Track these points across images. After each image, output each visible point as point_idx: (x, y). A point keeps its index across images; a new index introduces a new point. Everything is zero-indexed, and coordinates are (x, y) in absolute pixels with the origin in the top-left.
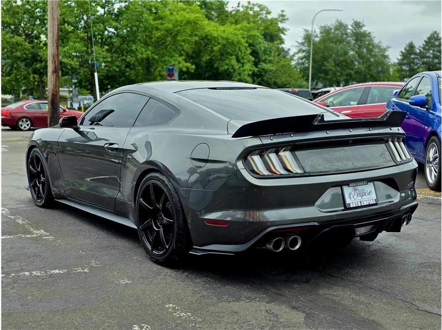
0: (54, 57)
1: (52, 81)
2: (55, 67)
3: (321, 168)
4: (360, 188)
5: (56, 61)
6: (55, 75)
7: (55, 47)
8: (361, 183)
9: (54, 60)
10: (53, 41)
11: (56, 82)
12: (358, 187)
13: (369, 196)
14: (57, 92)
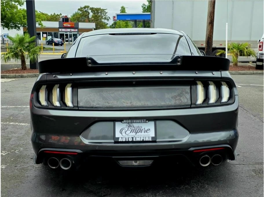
0: (211, 13)
1: (208, 29)
2: (211, 20)
3: (95, 104)
4: (136, 125)
5: (212, 16)
6: (210, 25)
7: (212, 7)
8: (138, 121)
9: (211, 15)
10: (211, 4)
11: (211, 30)
12: (133, 124)
13: (146, 133)
14: (211, 36)
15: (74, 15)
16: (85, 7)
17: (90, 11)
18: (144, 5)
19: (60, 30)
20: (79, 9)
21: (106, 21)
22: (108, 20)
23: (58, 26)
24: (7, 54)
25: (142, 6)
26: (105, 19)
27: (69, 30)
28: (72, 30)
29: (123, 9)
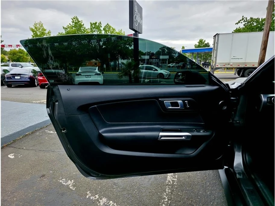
7: (266, 37)
15: (157, 52)
16: (163, 47)
17: (166, 49)
18: (196, 45)
19: (150, 60)
20: (160, 49)
21: (174, 55)
22: (175, 54)
23: (149, 58)
24: (121, 73)
25: (195, 46)
26: (174, 53)
27: (154, 60)
28: (156, 60)
29: (183, 47)
